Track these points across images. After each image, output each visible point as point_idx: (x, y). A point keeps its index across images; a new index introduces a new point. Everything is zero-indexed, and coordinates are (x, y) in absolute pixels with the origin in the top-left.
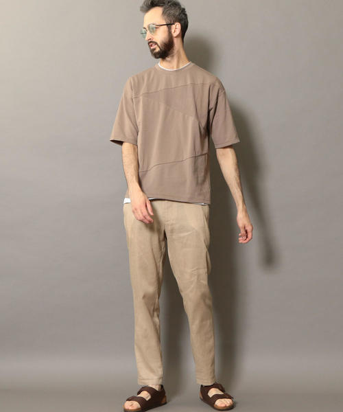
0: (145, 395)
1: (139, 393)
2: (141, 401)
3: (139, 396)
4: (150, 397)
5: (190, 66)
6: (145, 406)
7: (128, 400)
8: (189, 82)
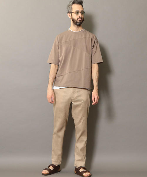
0: (51, 168)
1: (49, 167)
2: (49, 170)
3: (49, 168)
4: (53, 169)
5: (83, 31)
6: (51, 172)
7: (44, 170)
8: (83, 36)
